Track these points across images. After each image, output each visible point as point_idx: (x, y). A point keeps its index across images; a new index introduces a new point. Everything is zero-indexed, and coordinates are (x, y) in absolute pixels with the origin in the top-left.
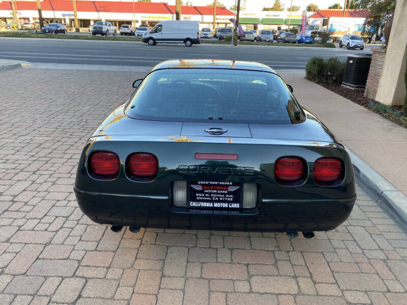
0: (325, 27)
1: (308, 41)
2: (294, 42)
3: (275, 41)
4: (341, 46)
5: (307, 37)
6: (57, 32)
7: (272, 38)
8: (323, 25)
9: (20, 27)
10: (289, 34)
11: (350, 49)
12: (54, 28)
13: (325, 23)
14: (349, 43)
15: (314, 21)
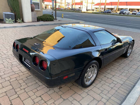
6: (108, 12)
9: (99, 11)
12: (107, 11)
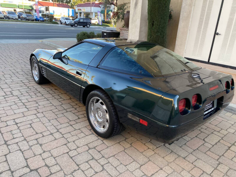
0: (48, 12)
1: (41, 20)
2: (33, 20)
3: (19, 19)
4: (61, 23)
5: (40, 17)
7: (17, 17)
8: (46, 11)
10: (28, 15)
11: (67, 25)
13: (47, 9)
14: (65, 22)
15: (40, 8)
